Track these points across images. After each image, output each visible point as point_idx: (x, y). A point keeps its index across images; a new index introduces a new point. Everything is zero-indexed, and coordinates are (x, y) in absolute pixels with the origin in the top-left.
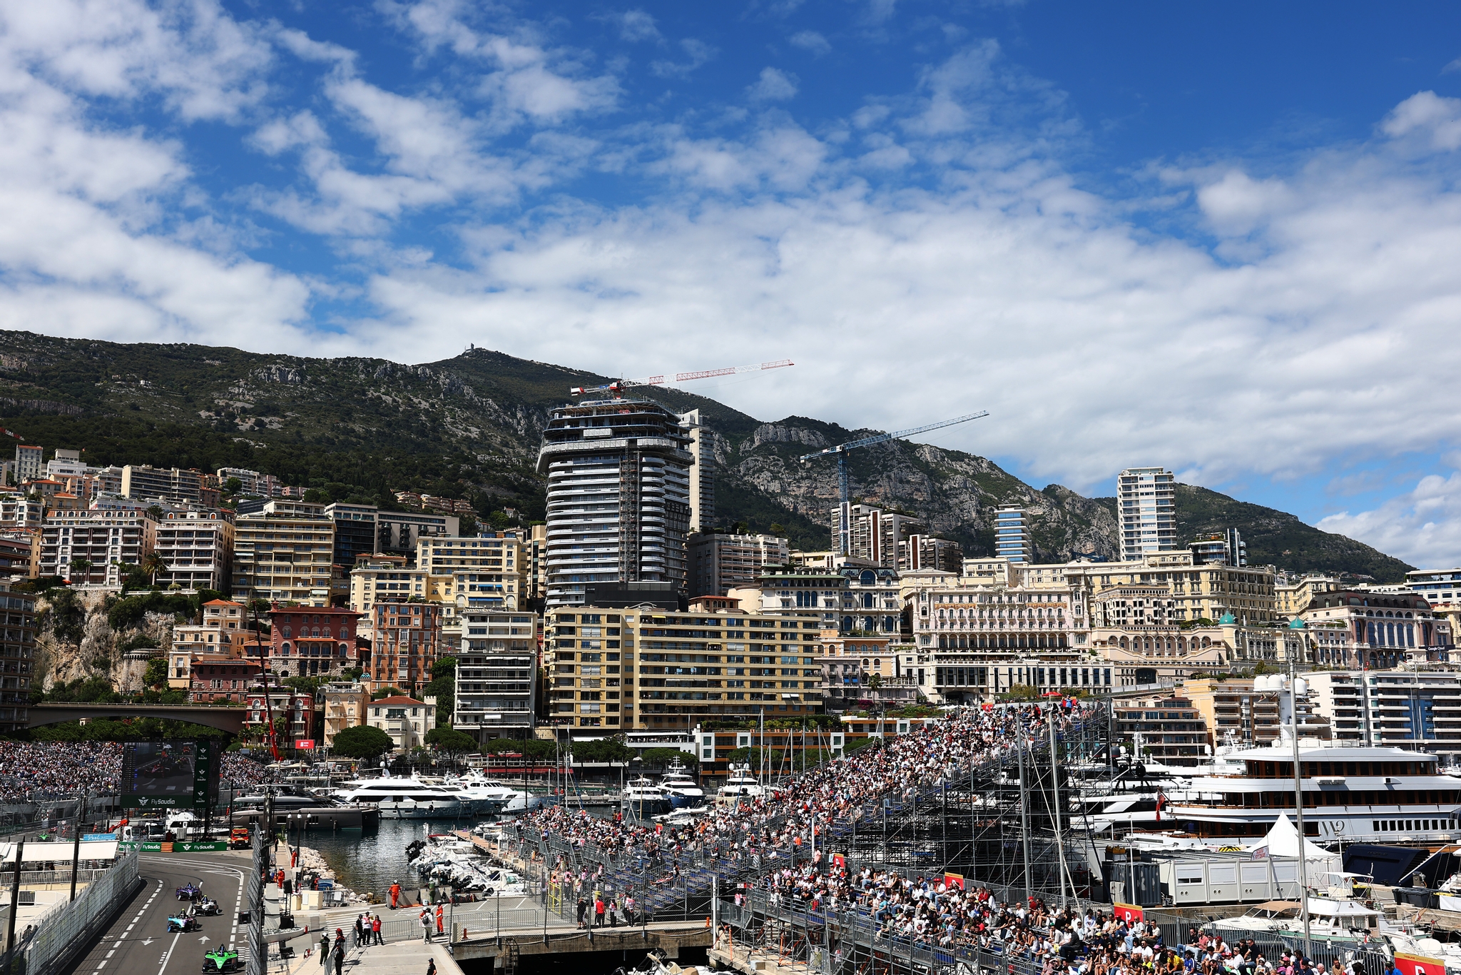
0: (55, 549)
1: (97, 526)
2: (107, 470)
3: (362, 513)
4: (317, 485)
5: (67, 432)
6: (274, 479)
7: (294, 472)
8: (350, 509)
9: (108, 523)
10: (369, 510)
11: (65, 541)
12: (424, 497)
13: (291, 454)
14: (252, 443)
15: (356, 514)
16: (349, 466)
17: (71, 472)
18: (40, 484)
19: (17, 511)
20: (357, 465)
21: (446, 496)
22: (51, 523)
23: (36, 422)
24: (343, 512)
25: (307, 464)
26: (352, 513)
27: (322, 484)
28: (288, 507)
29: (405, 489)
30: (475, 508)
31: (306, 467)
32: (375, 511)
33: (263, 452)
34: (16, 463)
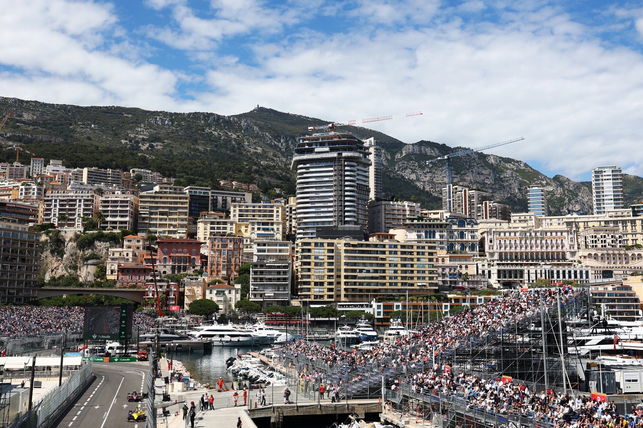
0: (50, 210)
1: (70, 198)
2: (76, 170)
3: (203, 191)
4: (180, 177)
5: (56, 151)
6: (159, 174)
7: (168, 170)
8: (197, 189)
9: (76, 196)
10: (206, 190)
11: (55, 206)
12: (234, 183)
13: (167, 161)
14: (148, 156)
15: (200, 191)
16: (196, 167)
17: (58, 171)
18: (42, 177)
19: (31, 191)
20: (200, 167)
21: (245, 183)
22: (48, 197)
23: (41, 146)
24: (193, 191)
25: (175, 166)
26: (198, 191)
27: (183, 177)
28: (166, 188)
29: (225, 179)
30: (260, 188)
31: (175, 168)
32: (209, 190)
33: (153, 161)
34: (31, 167)
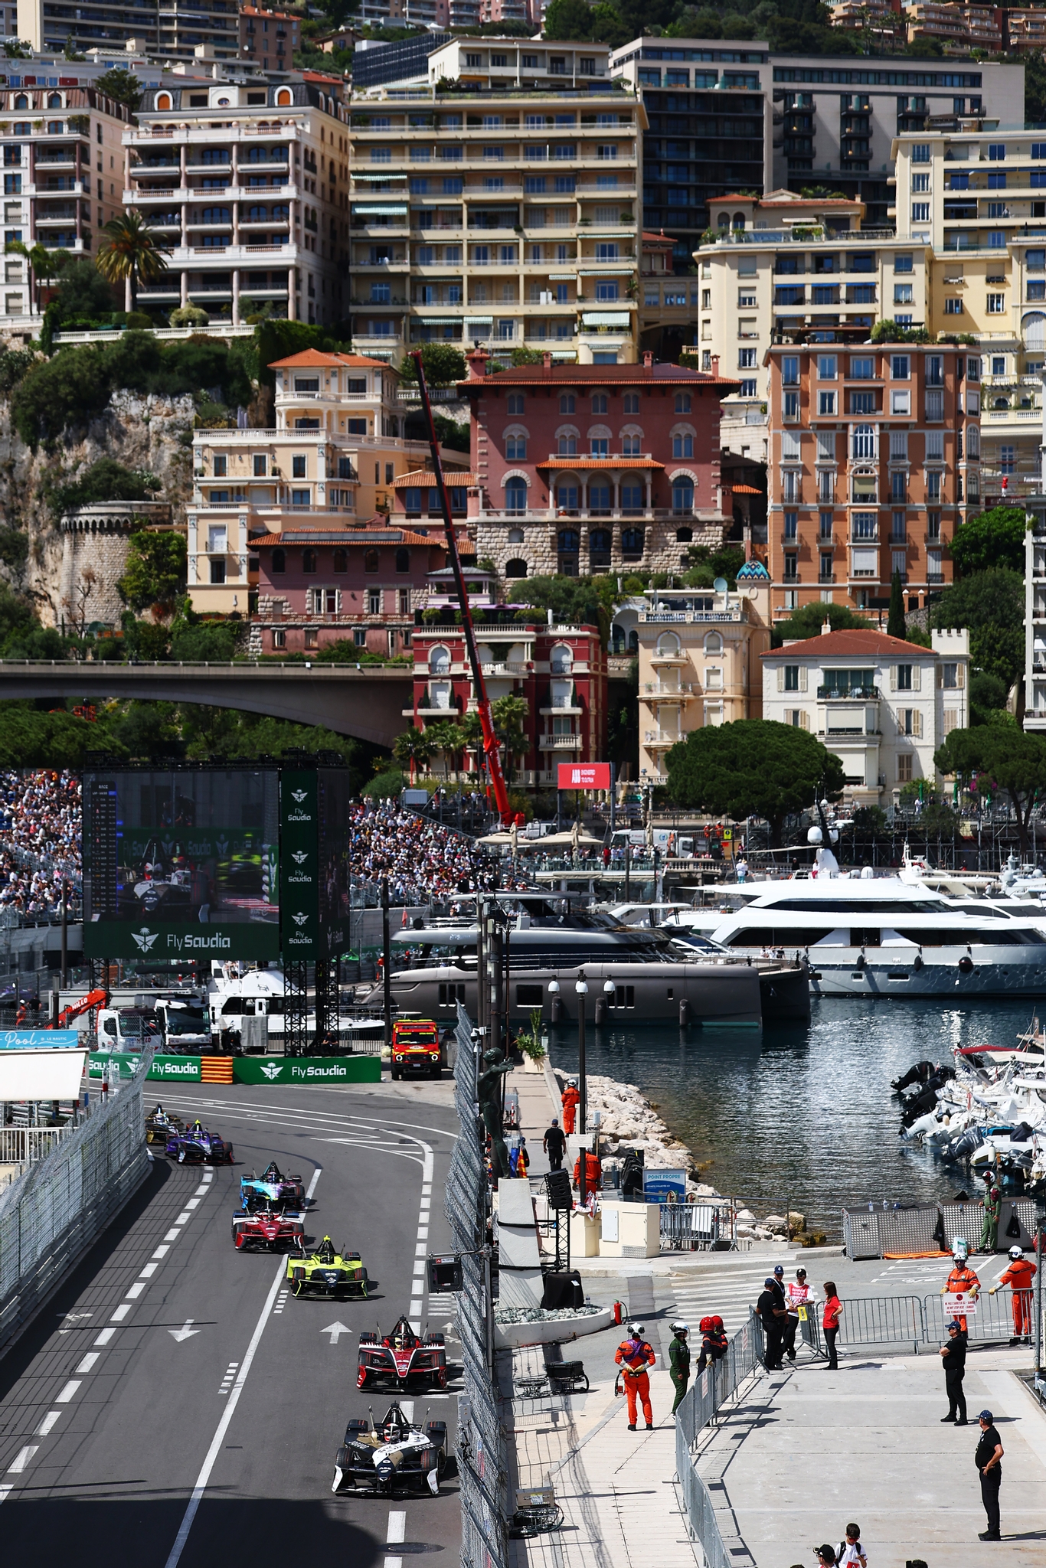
3: (721, 67)
8: (686, 54)
10: (744, 56)
15: (704, 69)
24: (664, 65)
26: (693, 66)
28: (501, 58)
32: (762, 57)
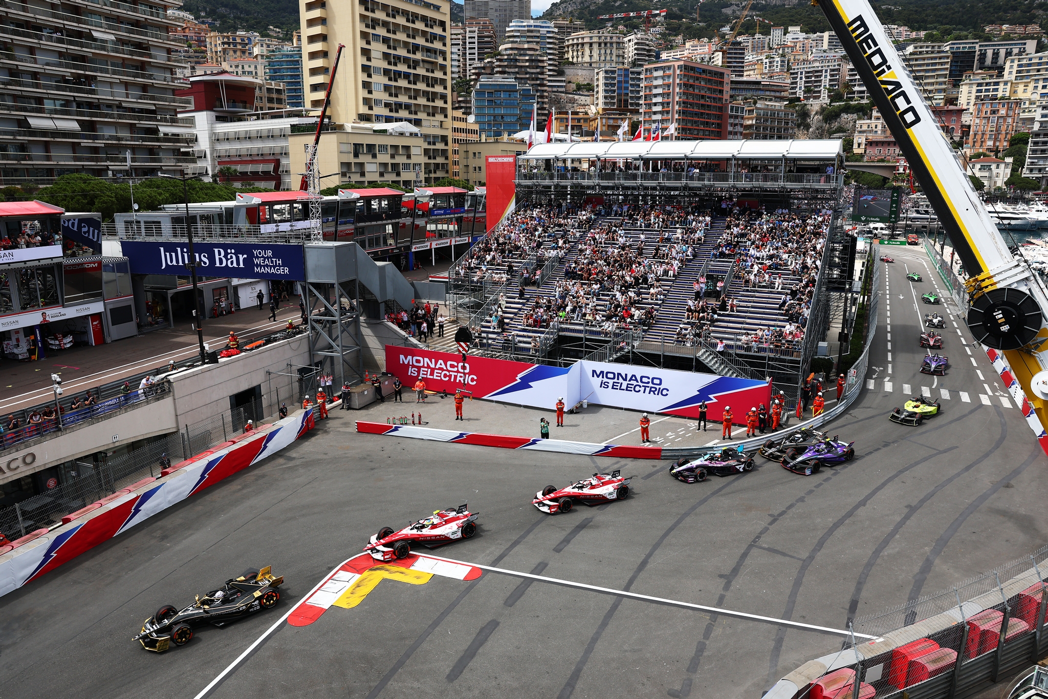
0: (796, 83)
1: (817, 69)
2: (815, 35)
3: (967, 46)
4: (931, 29)
5: (792, 16)
6: (906, 28)
7: (918, 22)
8: (960, 43)
9: (822, 67)
10: (973, 43)
11: (801, 78)
12: (1004, 27)
13: (916, 11)
14: (893, 8)
15: (963, 46)
16: (953, 14)
17: (797, 39)
18: (784, 46)
19: (775, 64)
20: (959, 12)
21: (1021, 24)
22: (794, 69)
23: (777, 13)
24: (955, 46)
25: (927, 16)
26: (961, 46)
27: (935, 28)
28: (921, 47)
29: (992, 23)
30: (1043, 29)
31: (926, 18)
32: (977, 43)
33: (899, 12)
34: (771, 37)
